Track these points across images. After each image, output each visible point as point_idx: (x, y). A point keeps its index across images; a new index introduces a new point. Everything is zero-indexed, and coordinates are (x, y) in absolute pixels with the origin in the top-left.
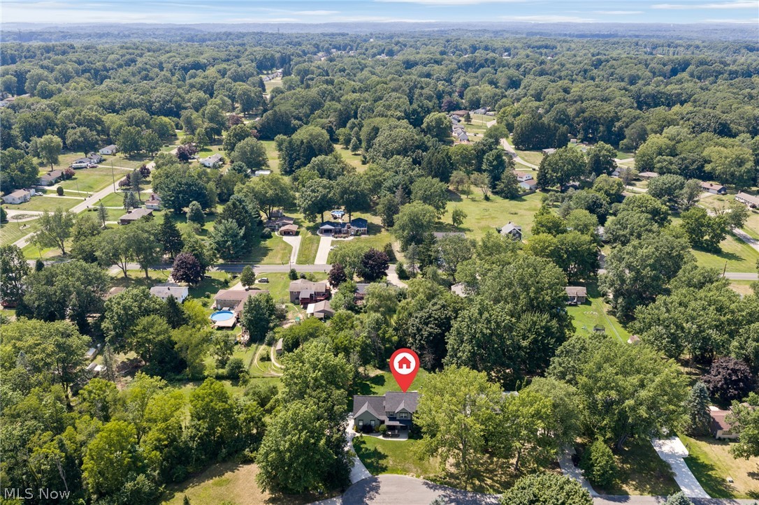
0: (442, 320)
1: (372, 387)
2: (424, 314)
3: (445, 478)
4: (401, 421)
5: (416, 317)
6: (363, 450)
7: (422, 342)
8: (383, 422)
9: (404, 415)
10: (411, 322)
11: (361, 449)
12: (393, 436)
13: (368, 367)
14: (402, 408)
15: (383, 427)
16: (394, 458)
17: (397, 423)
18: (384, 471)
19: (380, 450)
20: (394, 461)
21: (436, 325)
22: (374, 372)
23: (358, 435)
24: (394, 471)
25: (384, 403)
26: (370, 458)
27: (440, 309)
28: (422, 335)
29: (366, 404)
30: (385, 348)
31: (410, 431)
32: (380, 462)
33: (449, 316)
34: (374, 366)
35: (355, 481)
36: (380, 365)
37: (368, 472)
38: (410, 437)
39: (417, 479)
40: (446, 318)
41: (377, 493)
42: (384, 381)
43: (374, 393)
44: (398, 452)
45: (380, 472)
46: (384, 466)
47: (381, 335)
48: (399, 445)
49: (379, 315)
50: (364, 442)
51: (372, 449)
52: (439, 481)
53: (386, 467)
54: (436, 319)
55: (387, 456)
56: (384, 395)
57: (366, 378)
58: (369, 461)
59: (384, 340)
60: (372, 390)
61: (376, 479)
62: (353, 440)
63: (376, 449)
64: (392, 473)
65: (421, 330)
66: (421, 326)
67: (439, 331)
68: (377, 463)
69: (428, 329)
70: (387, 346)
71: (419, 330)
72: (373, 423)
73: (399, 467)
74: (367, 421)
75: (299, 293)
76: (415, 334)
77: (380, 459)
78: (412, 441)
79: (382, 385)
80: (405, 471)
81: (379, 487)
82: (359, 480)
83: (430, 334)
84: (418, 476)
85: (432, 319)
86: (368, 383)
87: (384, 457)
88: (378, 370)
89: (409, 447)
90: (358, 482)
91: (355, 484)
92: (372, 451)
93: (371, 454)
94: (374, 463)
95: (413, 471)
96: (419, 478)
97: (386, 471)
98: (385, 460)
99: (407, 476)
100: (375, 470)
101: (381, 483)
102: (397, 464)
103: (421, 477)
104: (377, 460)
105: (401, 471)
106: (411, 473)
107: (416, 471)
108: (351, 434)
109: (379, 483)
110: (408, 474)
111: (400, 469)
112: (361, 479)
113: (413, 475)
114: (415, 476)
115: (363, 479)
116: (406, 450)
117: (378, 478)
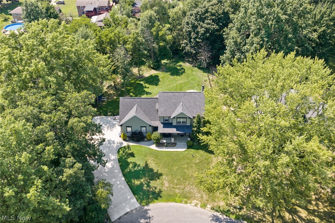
0: (219, 15)
1: (146, 87)
2: (200, 10)
3: (241, 209)
4: (177, 127)
5: (191, 15)
6: (131, 165)
7: (198, 40)
8: (155, 129)
9: (182, 120)
10: (186, 20)
11: (128, 164)
12: (169, 145)
13: (143, 68)
14: (179, 112)
15: (156, 135)
16: (170, 177)
17: (173, 131)
18: (157, 199)
19: (152, 165)
20: (170, 182)
21: (213, 21)
22: (148, 73)
23: (125, 144)
24: (171, 198)
25: (157, 106)
26: (138, 178)
27: (218, 4)
28: (197, 33)
29: (135, 108)
30: (159, 46)
31: (189, 139)
32: (152, 183)
33: (227, 12)
34: (149, 67)
36: (155, 66)
37: (134, 200)
38: (189, 147)
39: (202, 210)
40: (224, 13)
42: (159, 80)
43: (147, 93)
44: (175, 169)
45: (152, 201)
46: (157, 191)
47: (154, 33)
48: (177, 158)
49: (153, 12)
50: (132, 155)
51: (142, 165)
52: (233, 213)
53: (160, 191)
54: (213, 15)
55: (161, 174)
56: (157, 97)
57: (140, 78)
58: (137, 182)
59: (157, 38)
60: (146, 90)
61: (146, 211)
62: (119, 151)
63: (147, 165)
64: (168, 200)
65: (197, 27)
66: (196, 23)
67: (216, 27)
68: (148, 186)
69: (204, 25)
70: (161, 44)
71: (194, 27)
72: (144, 129)
73: (177, 191)
74: (137, 128)
75: (84, 7)
76: (190, 32)
77: (152, 179)
78: (192, 151)
79: (157, 85)
80: (186, 197)
82: (122, 213)
83: (207, 30)
84: (204, 206)
85: (209, 14)
86: (142, 82)
87: (158, 176)
88: (153, 71)
89: (188, 161)
90: (119, 219)
91: (115, 221)
92: (142, 168)
93: (141, 172)
94: (144, 185)
95: (196, 195)
96: (205, 209)
97: (159, 198)
98: (158, 180)
99: (189, 205)
100: (145, 197)
101: (152, 218)
102: (175, 186)
103: (208, 207)
104: (148, 180)
105: (180, 197)
106: (193, 200)
107: (200, 195)
108: (118, 143)
109: (150, 220)
110: (189, 202)
111: (179, 195)
112: (125, 213)
113: (197, 204)
114: (199, 206)
115: (127, 213)
116: (186, 166)
117: (149, 210)
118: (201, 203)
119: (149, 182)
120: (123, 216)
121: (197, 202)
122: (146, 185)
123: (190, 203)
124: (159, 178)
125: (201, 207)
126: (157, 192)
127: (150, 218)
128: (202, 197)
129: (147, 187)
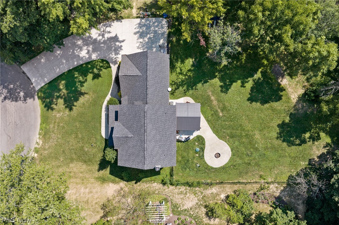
6: (82, 77)
16: (66, 119)
18: (45, 106)
20: (62, 118)
24: (45, 120)
26: (67, 87)
32: (61, 101)
35: (25, 68)
37: (43, 85)
39: (33, 148)
41: (5, 98)
44: (77, 124)
45: (43, 102)
50: (96, 77)
51: (83, 89)
53: (52, 109)
55: (71, 109)
58: (62, 85)
61: (32, 97)
63: (83, 94)
64: (43, 117)
68: (58, 97)
73: (52, 126)
77: (65, 101)
80: (45, 134)
81: (16, 101)
82: (29, 75)
84: (36, 150)
87: (70, 106)
89: (87, 139)
90: (24, 73)
91: (21, 69)
92: (79, 90)
93: (74, 88)
94: (59, 93)
95: (47, 144)
96: (34, 151)
97: (46, 108)
98: (64, 107)
99: (38, 136)
100: (47, 94)
101: (25, 102)
102: (56, 124)
103: (35, 154)
104: (64, 97)
105: (46, 128)
106: (43, 141)
107: (47, 147)
108: (116, 58)
109: (23, 100)
110: (41, 137)
111: (48, 127)
112: (29, 77)
113: (38, 145)
114: (37, 146)
115: (29, 79)
116: (80, 136)
117: (34, 99)
118: (39, 148)
119: (61, 98)
120: (26, 76)
121: (41, 144)
122: (58, 95)
123: (39, 137)
124: (66, 107)
125: (36, 148)
126: (52, 106)
127: (25, 100)
128: (45, 149)
129: (57, 95)
